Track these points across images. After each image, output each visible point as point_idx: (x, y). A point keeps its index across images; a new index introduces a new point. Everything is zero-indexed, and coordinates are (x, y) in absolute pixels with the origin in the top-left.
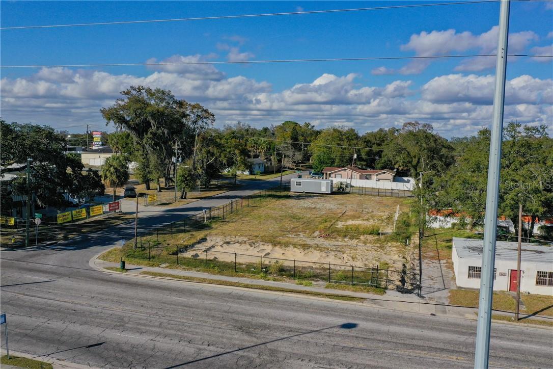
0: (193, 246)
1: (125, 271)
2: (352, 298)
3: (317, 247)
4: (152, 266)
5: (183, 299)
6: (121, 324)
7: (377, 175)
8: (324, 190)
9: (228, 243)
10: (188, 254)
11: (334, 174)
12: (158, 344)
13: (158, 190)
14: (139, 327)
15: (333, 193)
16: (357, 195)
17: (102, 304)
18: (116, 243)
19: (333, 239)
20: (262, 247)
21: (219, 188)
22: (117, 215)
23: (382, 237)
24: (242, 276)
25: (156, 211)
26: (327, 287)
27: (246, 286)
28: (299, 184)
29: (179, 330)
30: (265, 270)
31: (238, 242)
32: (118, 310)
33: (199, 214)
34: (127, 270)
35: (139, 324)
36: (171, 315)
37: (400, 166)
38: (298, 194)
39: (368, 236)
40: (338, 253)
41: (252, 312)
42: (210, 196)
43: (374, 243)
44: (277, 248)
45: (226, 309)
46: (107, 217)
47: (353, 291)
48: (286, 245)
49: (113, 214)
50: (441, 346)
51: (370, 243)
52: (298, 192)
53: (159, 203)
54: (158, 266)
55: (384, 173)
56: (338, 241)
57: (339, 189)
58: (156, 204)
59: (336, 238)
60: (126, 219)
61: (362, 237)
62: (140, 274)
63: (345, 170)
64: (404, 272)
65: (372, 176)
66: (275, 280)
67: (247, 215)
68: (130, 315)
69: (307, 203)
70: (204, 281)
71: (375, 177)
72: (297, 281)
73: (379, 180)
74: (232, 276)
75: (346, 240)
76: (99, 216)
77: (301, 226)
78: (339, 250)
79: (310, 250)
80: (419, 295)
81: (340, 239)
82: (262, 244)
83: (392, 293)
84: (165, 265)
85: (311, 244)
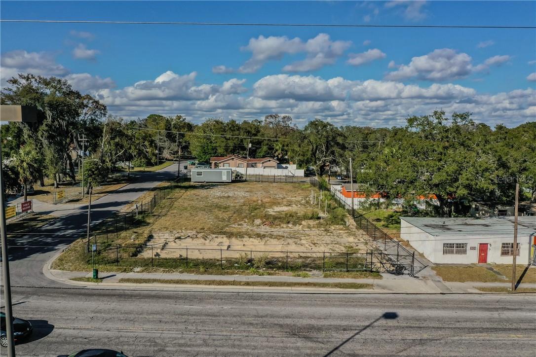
0: (145, 244)
1: (99, 280)
2: (361, 286)
3: (271, 236)
4: (125, 271)
5: (196, 307)
6: (158, 348)
7: (263, 163)
8: (224, 178)
9: (179, 238)
10: (147, 254)
11: (222, 164)
13: (56, 186)
15: (233, 182)
16: (255, 183)
17: (110, 325)
18: (57, 248)
19: (278, 227)
20: (220, 240)
21: (117, 181)
22: (30, 216)
23: (322, 221)
24: (232, 274)
25: (73, 209)
26: (325, 277)
27: (248, 284)
28: (199, 174)
29: (234, 346)
30: (249, 264)
31: (189, 236)
33: (123, 210)
34: (101, 278)
35: (180, 345)
36: (207, 329)
37: (279, 154)
38: (200, 184)
39: (309, 221)
40: (296, 240)
41: (284, 313)
42: (115, 189)
43: (318, 227)
44: (233, 240)
45: (255, 313)
46: (21, 219)
47: (352, 277)
48: (240, 235)
49: (26, 216)
51: (314, 227)
52: (199, 182)
53: (67, 200)
54: (131, 270)
55: (270, 161)
56: (283, 227)
57: (236, 178)
58: (64, 201)
59: (280, 225)
60: (46, 220)
61: (303, 222)
62: (120, 282)
63: (233, 159)
65: (258, 164)
66: (269, 274)
67: (171, 206)
68: (159, 335)
69: (216, 192)
70: (197, 282)
71: (261, 165)
72: (290, 273)
73: (265, 168)
74: (221, 274)
75: (290, 225)
76: (12, 219)
77: (234, 215)
78: (294, 236)
79: (266, 239)
80: (412, 274)
81: (285, 226)
82: (214, 236)
83: (385, 275)
84: (139, 269)
85: (262, 233)
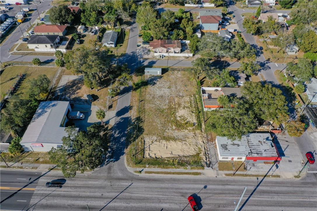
0: (144, 148)
1: (141, 173)
2: (198, 174)
4: (145, 167)
6: (160, 201)
8: (159, 74)
10: (147, 155)
11: (155, 49)
12: (172, 207)
14: (165, 201)
17: (149, 193)
19: (180, 131)
20: (164, 142)
23: (194, 127)
24: (169, 168)
26: (192, 169)
27: (173, 173)
28: (148, 72)
29: (172, 200)
30: (173, 163)
31: (155, 141)
32: (155, 195)
39: (190, 127)
41: (181, 187)
44: (167, 142)
45: (175, 187)
47: (197, 169)
48: (169, 139)
50: (220, 192)
51: (191, 131)
55: (177, 48)
56: (182, 132)
61: (188, 129)
62: (145, 173)
63: (160, 48)
64: (205, 153)
66: (178, 168)
68: (158, 196)
70: (162, 173)
71: (173, 49)
72: (183, 167)
74: (167, 168)
75: (184, 130)
78: (185, 140)
79: (177, 141)
80: (212, 167)
81: (182, 130)
82: (162, 140)
83: (206, 168)
84: (147, 166)
85: (176, 137)
